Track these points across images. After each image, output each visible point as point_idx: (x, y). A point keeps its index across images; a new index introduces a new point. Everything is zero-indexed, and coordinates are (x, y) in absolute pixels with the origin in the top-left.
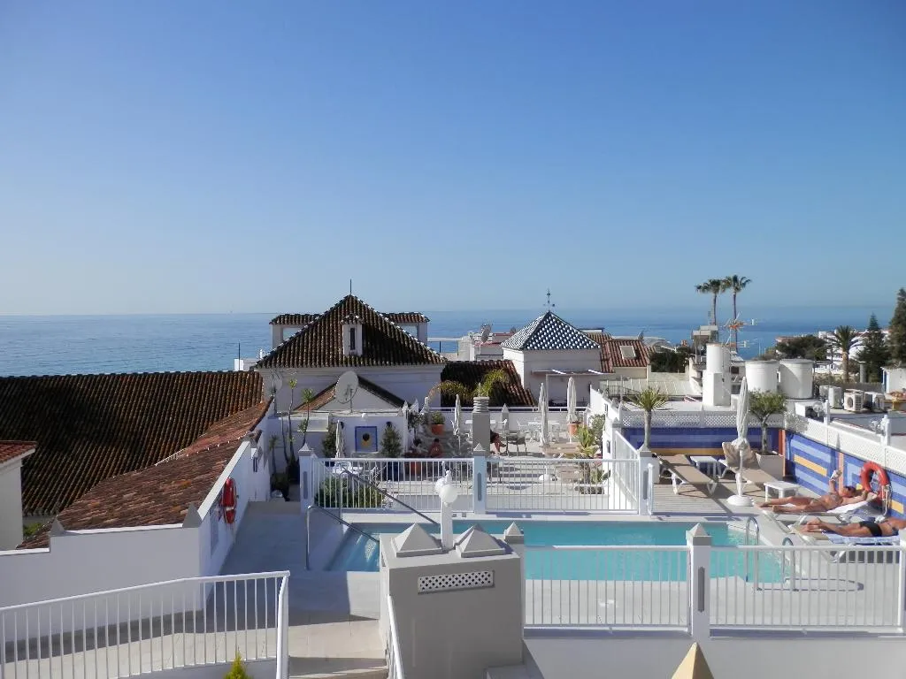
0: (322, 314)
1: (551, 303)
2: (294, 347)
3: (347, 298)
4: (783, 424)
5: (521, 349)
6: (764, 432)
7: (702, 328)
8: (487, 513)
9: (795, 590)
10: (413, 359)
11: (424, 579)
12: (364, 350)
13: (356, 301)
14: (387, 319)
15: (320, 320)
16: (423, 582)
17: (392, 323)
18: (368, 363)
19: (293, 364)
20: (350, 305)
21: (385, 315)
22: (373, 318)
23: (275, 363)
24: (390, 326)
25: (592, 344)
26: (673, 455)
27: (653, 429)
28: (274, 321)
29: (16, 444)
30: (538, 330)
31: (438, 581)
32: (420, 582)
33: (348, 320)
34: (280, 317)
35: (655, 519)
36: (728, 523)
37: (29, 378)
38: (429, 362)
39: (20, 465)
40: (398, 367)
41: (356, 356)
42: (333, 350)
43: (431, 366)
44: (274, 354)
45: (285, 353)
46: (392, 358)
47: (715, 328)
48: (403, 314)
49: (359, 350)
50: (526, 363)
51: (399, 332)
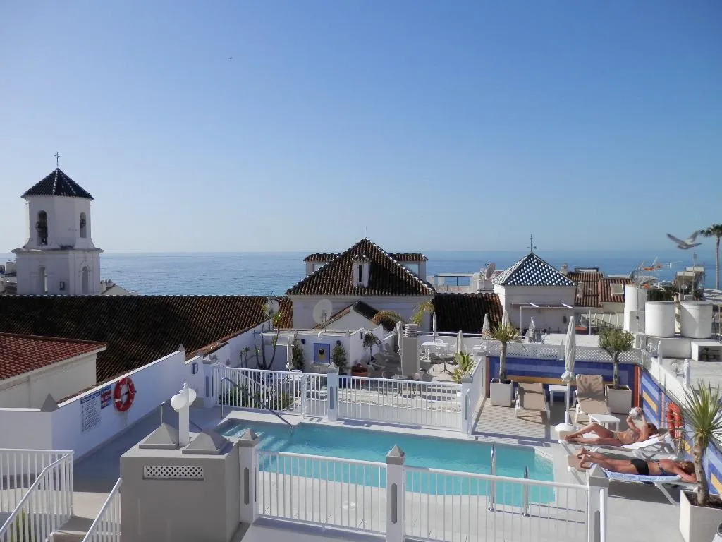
0: (342, 253)
1: (534, 246)
2: (317, 279)
3: (362, 241)
4: (640, 360)
5: (503, 284)
6: (615, 367)
7: (688, 269)
8: (338, 420)
9: (527, 515)
10: (408, 291)
11: (149, 467)
12: (370, 282)
13: (369, 243)
14: (391, 258)
15: (339, 259)
16: (149, 470)
17: (395, 261)
18: (371, 293)
19: (314, 293)
20: (364, 247)
21: (391, 255)
22: (380, 257)
23: (301, 291)
24: (393, 263)
25: (568, 282)
26: (532, 382)
27: (507, 358)
28: (307, 259)
29: (92, 343)
30: (519, 268)
31: (159, 471)
32: (145, 470)
33: (357, 259)
34: (311, 256)
35: (472, 438)
36: (535, 447)
37: (142, 297)
38: (420, 293)
39: (95, 358)
40: (394, 297)
41: (363, 287)
42: (346, 281)
43: (422, 297)
44: (301, 284)
45: (310, 283)
46: (391, 290)
47: (701, 269)
48: (407, 254)
49: (365, 283)
50: (507, 296)
51: (399, 269)
